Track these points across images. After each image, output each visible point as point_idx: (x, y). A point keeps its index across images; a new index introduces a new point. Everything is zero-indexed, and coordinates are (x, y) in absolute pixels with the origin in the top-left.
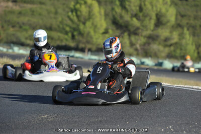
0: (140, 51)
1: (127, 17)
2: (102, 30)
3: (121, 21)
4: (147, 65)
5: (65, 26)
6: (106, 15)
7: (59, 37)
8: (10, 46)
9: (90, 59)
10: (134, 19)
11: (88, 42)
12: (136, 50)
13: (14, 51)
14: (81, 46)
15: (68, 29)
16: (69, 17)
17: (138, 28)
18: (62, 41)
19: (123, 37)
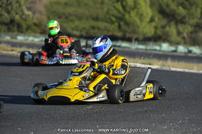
0: (188, 40)
1: (173, 6)
2: (148, 19)
3: (168, 10)
4: (195, 53)
5: (111, 17)
6: (152, 5)
7: (106, 27)
9: (137, 49)
10: (181, 8)
11: (134, 32)
12: (184, 38)
14: (128, 35)
15: (114, 19)
16: (114, 7)
17: (184, 17)
18: (109, 31)
19: (170, 27)
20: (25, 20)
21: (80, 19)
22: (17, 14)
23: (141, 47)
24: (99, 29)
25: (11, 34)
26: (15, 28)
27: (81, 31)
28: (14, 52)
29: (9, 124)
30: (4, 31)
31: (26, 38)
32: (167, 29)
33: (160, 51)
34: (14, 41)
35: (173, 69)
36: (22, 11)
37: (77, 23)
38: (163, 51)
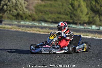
2: (85, 13)
3: (95, 9)
6: (87, 6)
7: (64, 17)
8: (40, 22)
9: (80, 28)
11: (78, 20)
13: (42, 25)
14: (75, 21)
15: (68, 13)
16: (69, 7)
18: (66, 19)
19: (96, 17)
20: (25, 14)
21: (52, 13)
22: (21, 11)
23: (82, 27)
24: (61, 18)
25: (17, 20)
26: (20, 18)
27: (52, 19)
28: (19, 30)
29: (18, 65)
30: (14, 19)
31: (25, 23)
32: (95, 18)
33: (91, 29)
34: (19, 24)
35: (99, 38)
36: (23, 9)
37: (50, 15)
38: (93, 29)
